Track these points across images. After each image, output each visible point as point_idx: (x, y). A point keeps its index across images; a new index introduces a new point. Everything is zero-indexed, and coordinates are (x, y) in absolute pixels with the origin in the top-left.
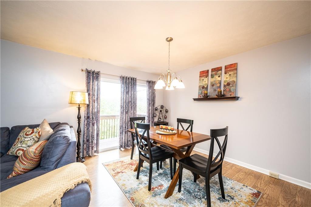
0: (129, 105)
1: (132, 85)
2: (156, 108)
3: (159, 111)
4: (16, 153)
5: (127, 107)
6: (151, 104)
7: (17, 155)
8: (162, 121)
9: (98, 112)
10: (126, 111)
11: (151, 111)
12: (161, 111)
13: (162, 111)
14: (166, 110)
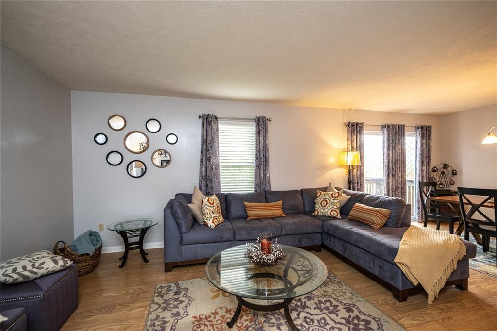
0: (396, 165)
1: (399, 136)
2: (434, 168)
3: (440, 173)
4: (330, 213)
5: (394, 168)
6: (425, 162)
7: (331, 215)
8: (445, 188)
9: (362, 174)
10: (392, 174)
11: (425, 173)
12: (443, 173)
13: (446, 173)
14: (453, 171)
